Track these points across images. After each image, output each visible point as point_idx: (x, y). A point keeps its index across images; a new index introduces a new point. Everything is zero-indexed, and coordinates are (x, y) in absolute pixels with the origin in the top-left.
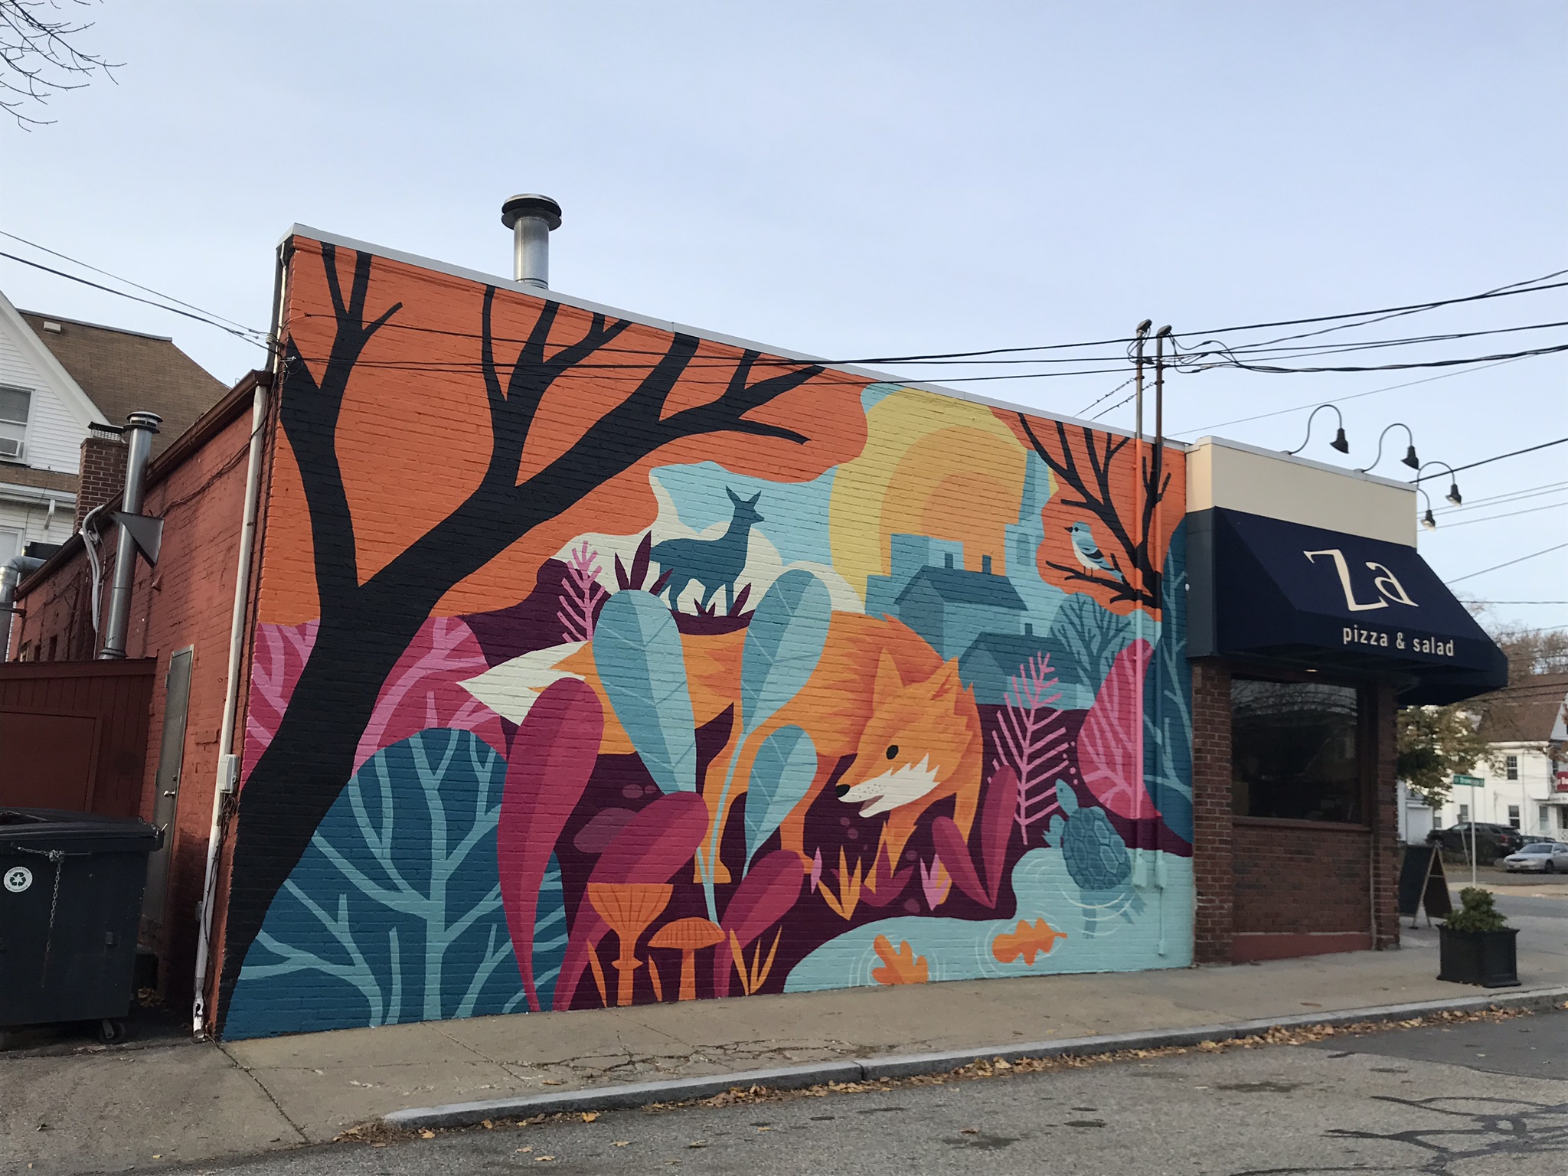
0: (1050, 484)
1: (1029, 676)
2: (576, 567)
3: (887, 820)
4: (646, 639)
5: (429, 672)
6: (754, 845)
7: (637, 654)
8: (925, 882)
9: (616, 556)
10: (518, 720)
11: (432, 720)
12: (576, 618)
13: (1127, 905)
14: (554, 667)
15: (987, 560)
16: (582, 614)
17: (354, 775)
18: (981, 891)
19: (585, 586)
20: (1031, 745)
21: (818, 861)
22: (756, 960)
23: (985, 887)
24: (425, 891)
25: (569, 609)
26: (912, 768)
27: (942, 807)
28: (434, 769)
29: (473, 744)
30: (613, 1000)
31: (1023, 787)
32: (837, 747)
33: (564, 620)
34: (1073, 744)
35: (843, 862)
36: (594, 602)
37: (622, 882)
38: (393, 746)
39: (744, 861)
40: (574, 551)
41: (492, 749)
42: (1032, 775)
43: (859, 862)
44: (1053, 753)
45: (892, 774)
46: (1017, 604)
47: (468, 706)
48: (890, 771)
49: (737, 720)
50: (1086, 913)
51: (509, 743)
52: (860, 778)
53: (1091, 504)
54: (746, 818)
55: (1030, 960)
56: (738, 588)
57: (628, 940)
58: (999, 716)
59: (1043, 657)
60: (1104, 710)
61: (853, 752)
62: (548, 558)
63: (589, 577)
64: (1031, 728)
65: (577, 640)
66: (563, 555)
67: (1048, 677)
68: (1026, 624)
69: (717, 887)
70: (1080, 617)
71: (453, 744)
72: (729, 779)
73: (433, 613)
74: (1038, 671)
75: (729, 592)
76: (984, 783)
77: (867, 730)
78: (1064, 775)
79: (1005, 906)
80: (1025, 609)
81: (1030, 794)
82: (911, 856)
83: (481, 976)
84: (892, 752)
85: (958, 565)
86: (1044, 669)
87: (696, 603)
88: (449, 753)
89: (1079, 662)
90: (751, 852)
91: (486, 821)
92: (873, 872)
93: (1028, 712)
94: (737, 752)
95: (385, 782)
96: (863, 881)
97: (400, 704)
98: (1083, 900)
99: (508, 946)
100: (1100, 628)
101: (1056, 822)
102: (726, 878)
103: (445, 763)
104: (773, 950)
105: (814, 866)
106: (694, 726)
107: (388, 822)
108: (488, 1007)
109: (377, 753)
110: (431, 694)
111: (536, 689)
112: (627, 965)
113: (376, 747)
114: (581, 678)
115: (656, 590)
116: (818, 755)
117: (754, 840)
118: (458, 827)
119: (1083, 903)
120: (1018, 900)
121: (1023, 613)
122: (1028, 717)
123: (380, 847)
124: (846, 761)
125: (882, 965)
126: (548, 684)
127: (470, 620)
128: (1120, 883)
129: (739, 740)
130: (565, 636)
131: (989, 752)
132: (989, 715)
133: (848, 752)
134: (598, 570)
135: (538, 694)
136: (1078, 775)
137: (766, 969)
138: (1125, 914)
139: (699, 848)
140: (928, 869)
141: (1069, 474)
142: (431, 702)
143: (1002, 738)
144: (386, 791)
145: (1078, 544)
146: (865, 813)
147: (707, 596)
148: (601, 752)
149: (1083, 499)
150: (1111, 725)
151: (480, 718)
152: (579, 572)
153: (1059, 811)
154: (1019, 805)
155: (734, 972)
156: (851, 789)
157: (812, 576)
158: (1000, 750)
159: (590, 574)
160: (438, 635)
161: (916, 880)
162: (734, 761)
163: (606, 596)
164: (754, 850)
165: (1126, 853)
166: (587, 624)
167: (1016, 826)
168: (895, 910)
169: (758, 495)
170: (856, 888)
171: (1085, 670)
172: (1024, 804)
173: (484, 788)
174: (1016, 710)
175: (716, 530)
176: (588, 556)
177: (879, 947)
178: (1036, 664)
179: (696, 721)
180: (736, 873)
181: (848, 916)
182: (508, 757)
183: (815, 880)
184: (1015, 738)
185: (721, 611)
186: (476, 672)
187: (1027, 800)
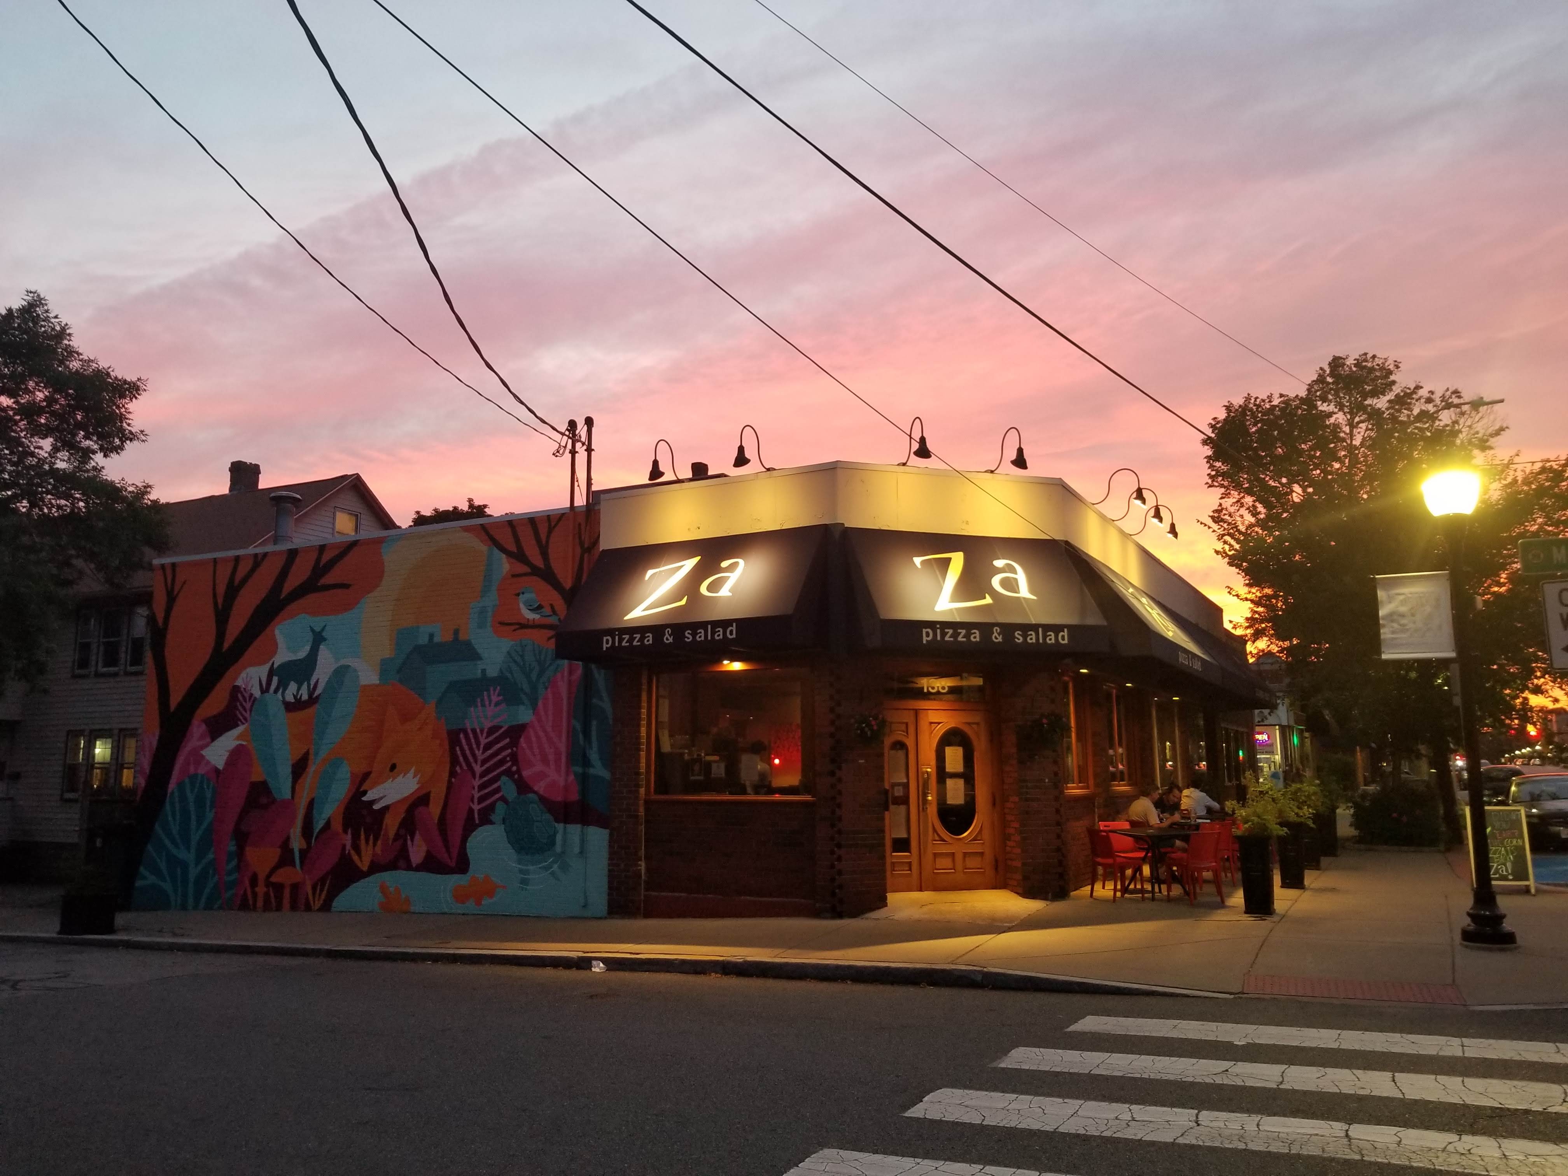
0: (504, 565)
1: (483, 705)
2: (244, 686)
3: (389, 809)
4: (272, 718)
5: (192, 748)
6: (318, 827)
7: (267, 726)
8: (410, 849)
9: (260, 677)
10: (221, 767)
11: (192, 770)
12: (244, 712)
13: (555, 866)
14: (234, 739)
15: (456, 632)
16: (245, 710)
17: (168, 797)
18: (446, 855)
19: (247, 695)
20: (483, 753)
21: (349, 836)
22: (318, 891)
23: (448, 851)
24: (188, 849)
25: (241, 709)
26: (403, 776)
27: (421, 800)
28: (192, 793)
29: (205, 780)
30: (255, 908)
31: (477, 783)
32: (362, 768)
33: (239, 715)
34: (515, 749)
35: (363, 837)
36: (251, 703)
37: (259, 847)
38: (180, 783)
39: (312, 836)
41: (211, 782)
42: (482, 775)
43: (371, 837)
44: (499, 757)
45: (392, 781)
46: (475, 656)
47: (204, 762)
48: (391, 779)
49: (311, 757)
50: (521, 871)
51: (218, 778)
52: (374, 785)
53: (535, 571)
54: (314, 812)
55: (478, 903)
56: (312, 683)
57: (261, 877)
58: (462, 736)
59: (494, 690)
60: (539, 720)
61: (370, 770)
62: (233, 685)
64: (483, 741)
65: (244, 723)
66: (239, 682)
67: (497, 704)
68: (482, 670)
69: (301, 851)
70: (522, 656)
71: (198, 781)
72: (306, 793)
73: (193, 720)
74: (490, 701)
75: (309, 685)
76: (449, 782)
77: (378, 755)
78: (508, 773)
79: (462, 865)
80: (480, 659)
81: (482, 787)
82: (402, 832)
83: (207, 891)
84: (393, 767)
85: (437, 639)
86: (495, 699)
88: (197, 785)
89: (522, 689)
90: (316, 831)
91: (210, 815)
92: (379, 842)
93: (482, 731)
94: (310, 775)
95: (177, 800)
96: (374, 849)
97: (182, 764)
98: (520, 862)
99: (216, 878)
100: (538, 661)
101: (500, 807)
102: (305, 846)
104: (326, 888)
105: (348, 840)
106: (290, 763)
107: (178, 818)
108: (209, 907)
109: (175, 787)
110: (192, 758)
111: (228, 751)
112: (261, 889)
113: (175, 784)
114: (244, 743)
115: (276, 691)
116: (351, 773)
117: (317, 824)
118: (200, 821)
119: (519, 865)
120: (471, 861)
121: (479, 662)
122: (482, 734)
123: (175, 830)
124: (366, 776)
125: (384, 900)
126: (232, 748)
128: (549, 850)
130: (239, 723)
131: (454, 761)
132: (454, 738)
133: (368, 770)
134: (252, 686)
135: (229, 754)
136: (518, 771)
137: (323, 896)
138: (553, 873)
139: (292, 829)
140: (412, 841)
141: (519, 556)
142: (192, 762)
143: (462, 750)
144: (177, 804)
145: (525, 603)
146: (376, 807)
147: (299, 689)
148: (252, 780)
149: (528, 570)
150: (545, 731)
151: (208, 767)
152: (245, 689)
153: (503, 799)
154: (473, 796)
155: (307, 899)
156: (369, 792)
157: (350, 667)
158: (461, 759)
159: (249, 689)
160: (195, 730)
161: (405, 845)
163: (255, 698)
164: (317, 830)
165: (555, 827)
166: (247, 715)
167: (471, 811)
168: (392, 866)
169: (325, 626)
170: (370, 852)
172: (477, 796)
173: (209, 801)
174: (474, 731)
175: (302, 654)
176: (248, 680)
177: (383, 889)
178: (489, 696)
179: (292, 760)
180: (309, 843)
181: (365, 869)
182: (217, 785)
183: (348, 847)
184: (471, 749)
185: (305, 697)
186: (207, 745)
187: (478, 792)
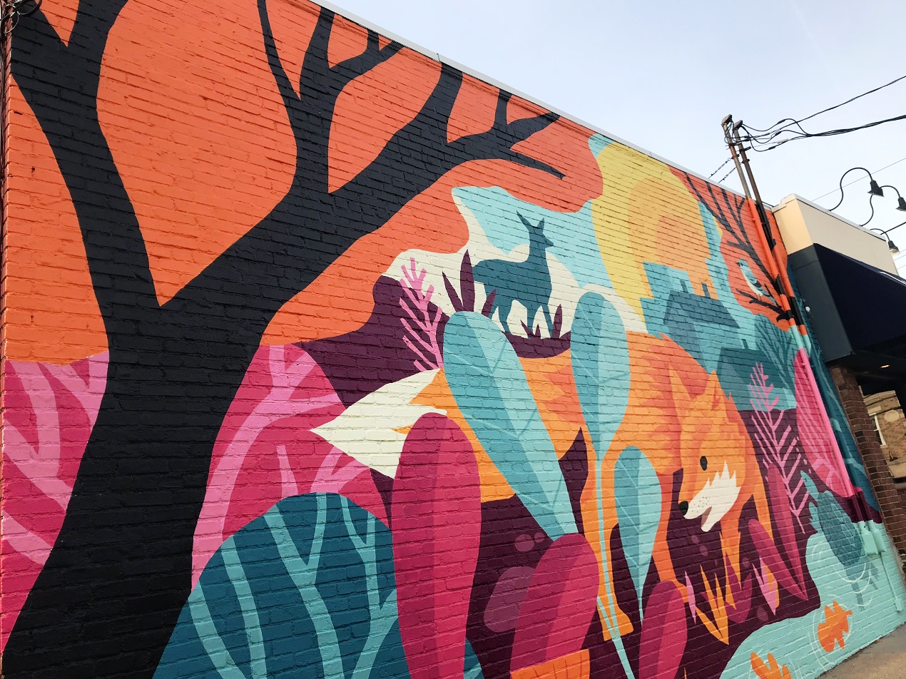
0: (717, 229)
1: (758, 384)
2: (409, 286)
3: (721, 531)
4: (491, 364)
5: (274, 419)
6: (640, 581)
7: (487, 379)
8: (762, 588)
9: (444, 276)
10: (391, 472)
11: (290, 487)
12: (422, 342)
13: (870, 573)
14: (414, 401)
15: (705, 287)
16: (428, 340)
17: (196, 586)
18: (795, 586)
19: (422, 307)
20: (778, 443)
21: (690, 587)
23: (797, 580)
25: (414, 334)
26: (720, 475)
27: (747, 511)
28: (305, 555)
29: (346, 511)
31: (786, 481)
32: (667, 465)
33: (411, 345)
34: (798, 438)
35: (706, 583)
36: (435, 325)
37: (541, 659)
38: (245, 530)
39: (637, 602)
40: (403, 268)
41: (370, 515)
42: (787, 470)
43: (716, 580)
44: (791, 448)
45: (711, 484)
46: (733, 323)
47: (330, 461)
48: (708, 482)
49: (589, 447)
50: (854, 588)
51: (387, 503)
52: (692, 491)
53: (741, 245)
54: (626, 554)
55: (842, 644)
56: (552, 310)
58: (753, 419)
59: (759, 368)
60: (802, 408)
61: (679, 468)
62: (379, 275)
63: (424, 297)
64: (773, 429)
65: (429, 368)
66: (394, 272)
67: (767, 384)
68: (742, 340)
69: (624, 638)
70: (767, 334)
71: (322, 516)
72: (600, 513)
73: (264, 341)
74: (760, 379)
75: (547, 313)
76: (765, 482)
77: (683, 445)
78: (802, 467)
79: (813, 596)
81: (791, 487)
84: (704, 462)
85: (690, 291)
86: (763, 377)
87: (523, 325)
88: (320, 529)
89: (778, 369)
91: (383, 617)
92: (728, 587)
93: (767, 415)
94: (598, 482)
95: (242, 587)
96: (724, 599)
97: (243, 469)
98: (849, 576)
100: (779, 341)
101: (812, 509)
102: (629, 628)
103: (317, 545)
106: (557, 457)
107: (257, 650)
109: (224, 545)
110: (282, 450)
111: (401, 430)
113: (221, 536)
114: (443, 412)
116: (658, 475)
117: (638, 576)
119: (850, 579)
120: (817, 588)
122: (768, 419)
124: (678, 478)
126: (411, 422)
127: (310, 347)
128: (860, 555)
129: (597, 468)
130: (417, 363)
132: (748, 420)
133: (677, 468)
134: (430, 291)
135: (404, 436)
136: (809, 465)
138: (872, 582)
139: (598, 598)
140: (760, 573)
141: (725, 224)
142: (284, 461)
143: (762, 440)
144: (247, 602)
145: (746, 276)
146: (706, 528)
147: (531, 319)
148: (484, 500)
149: (736, 241)
150: (810, 420)
151: (347, 475)
152: (413, 292)
153: (811, 499)
154: (789, 499)
156: (690, 505)
157: (603, 299)
158: (764, 451)
159: (424, 294)
160: (276, 368)
161: (756, 587)
162: (599, 492)
163: (445, 319)
164: (642, 589)
165: (855, 528)
166: (434, 349)
167: (794, 518)
168: (754, 622)
169: (543, 222)
170: (722, 608)
171: (783, 376)
172: (792, 497)
173: (371, 569)
174: (760, 414)
175: (520, 252)
176: (418, 274)
177: (756, 667)
178: (758, 373)
179: (557, 451)
182: (390, 523)
183: (693, 608)
184: (768, 439)
185: (545, 333)
186: (331, 414)
187: (792, 493)
